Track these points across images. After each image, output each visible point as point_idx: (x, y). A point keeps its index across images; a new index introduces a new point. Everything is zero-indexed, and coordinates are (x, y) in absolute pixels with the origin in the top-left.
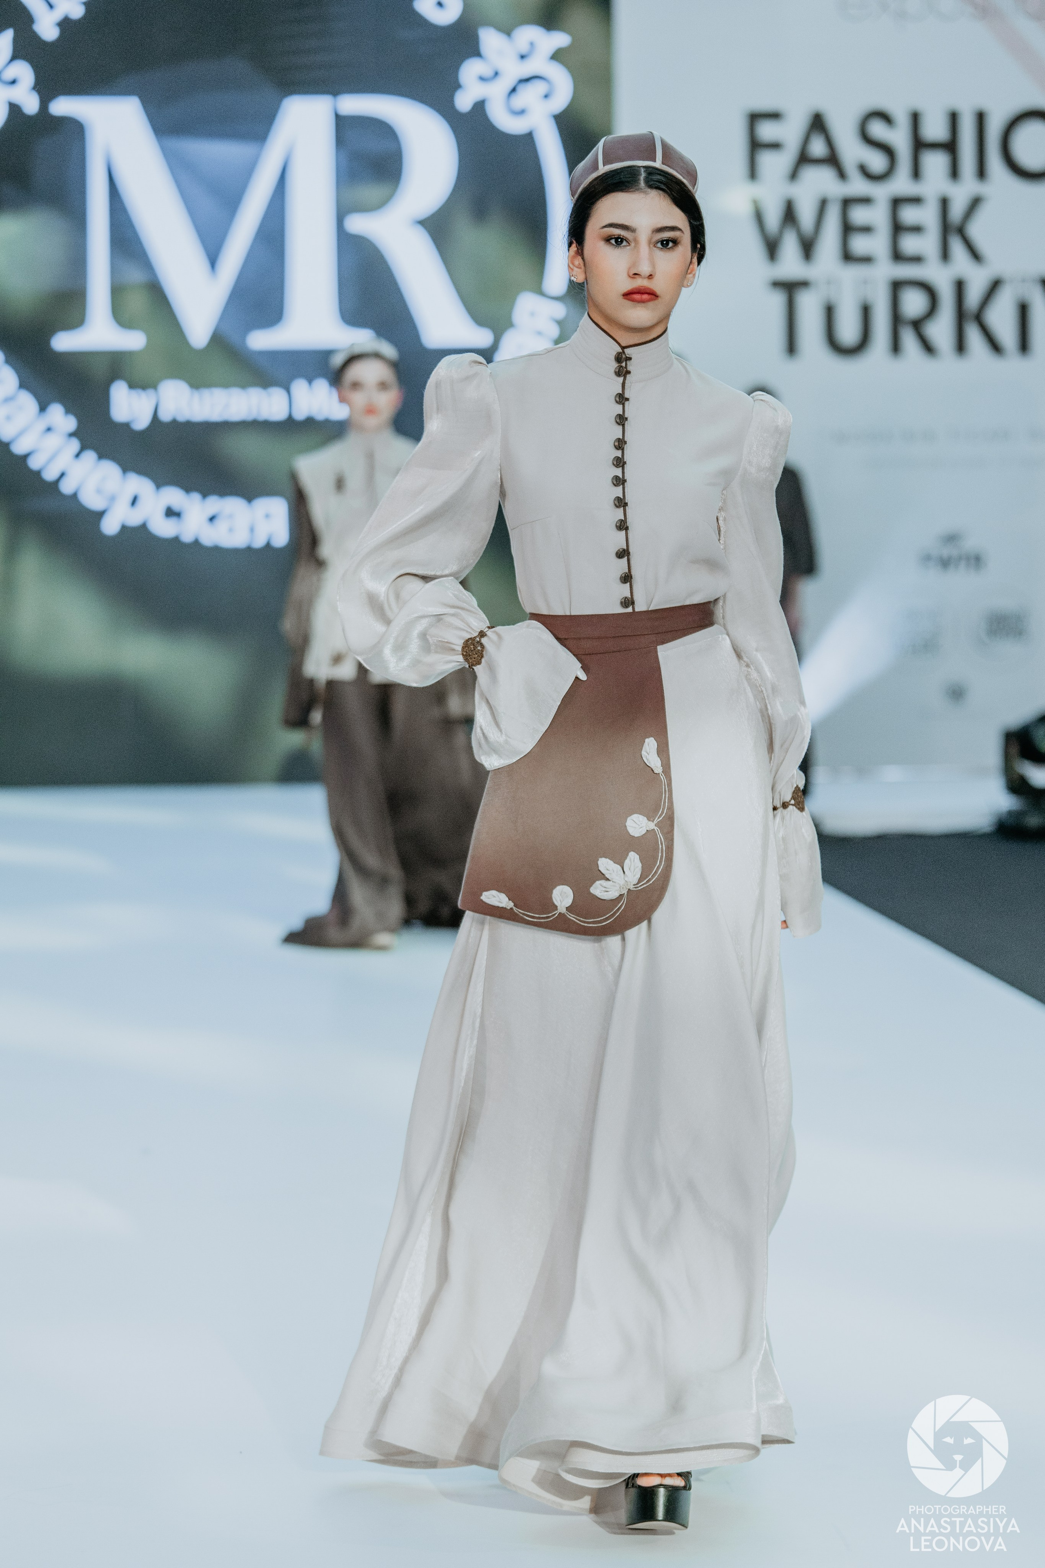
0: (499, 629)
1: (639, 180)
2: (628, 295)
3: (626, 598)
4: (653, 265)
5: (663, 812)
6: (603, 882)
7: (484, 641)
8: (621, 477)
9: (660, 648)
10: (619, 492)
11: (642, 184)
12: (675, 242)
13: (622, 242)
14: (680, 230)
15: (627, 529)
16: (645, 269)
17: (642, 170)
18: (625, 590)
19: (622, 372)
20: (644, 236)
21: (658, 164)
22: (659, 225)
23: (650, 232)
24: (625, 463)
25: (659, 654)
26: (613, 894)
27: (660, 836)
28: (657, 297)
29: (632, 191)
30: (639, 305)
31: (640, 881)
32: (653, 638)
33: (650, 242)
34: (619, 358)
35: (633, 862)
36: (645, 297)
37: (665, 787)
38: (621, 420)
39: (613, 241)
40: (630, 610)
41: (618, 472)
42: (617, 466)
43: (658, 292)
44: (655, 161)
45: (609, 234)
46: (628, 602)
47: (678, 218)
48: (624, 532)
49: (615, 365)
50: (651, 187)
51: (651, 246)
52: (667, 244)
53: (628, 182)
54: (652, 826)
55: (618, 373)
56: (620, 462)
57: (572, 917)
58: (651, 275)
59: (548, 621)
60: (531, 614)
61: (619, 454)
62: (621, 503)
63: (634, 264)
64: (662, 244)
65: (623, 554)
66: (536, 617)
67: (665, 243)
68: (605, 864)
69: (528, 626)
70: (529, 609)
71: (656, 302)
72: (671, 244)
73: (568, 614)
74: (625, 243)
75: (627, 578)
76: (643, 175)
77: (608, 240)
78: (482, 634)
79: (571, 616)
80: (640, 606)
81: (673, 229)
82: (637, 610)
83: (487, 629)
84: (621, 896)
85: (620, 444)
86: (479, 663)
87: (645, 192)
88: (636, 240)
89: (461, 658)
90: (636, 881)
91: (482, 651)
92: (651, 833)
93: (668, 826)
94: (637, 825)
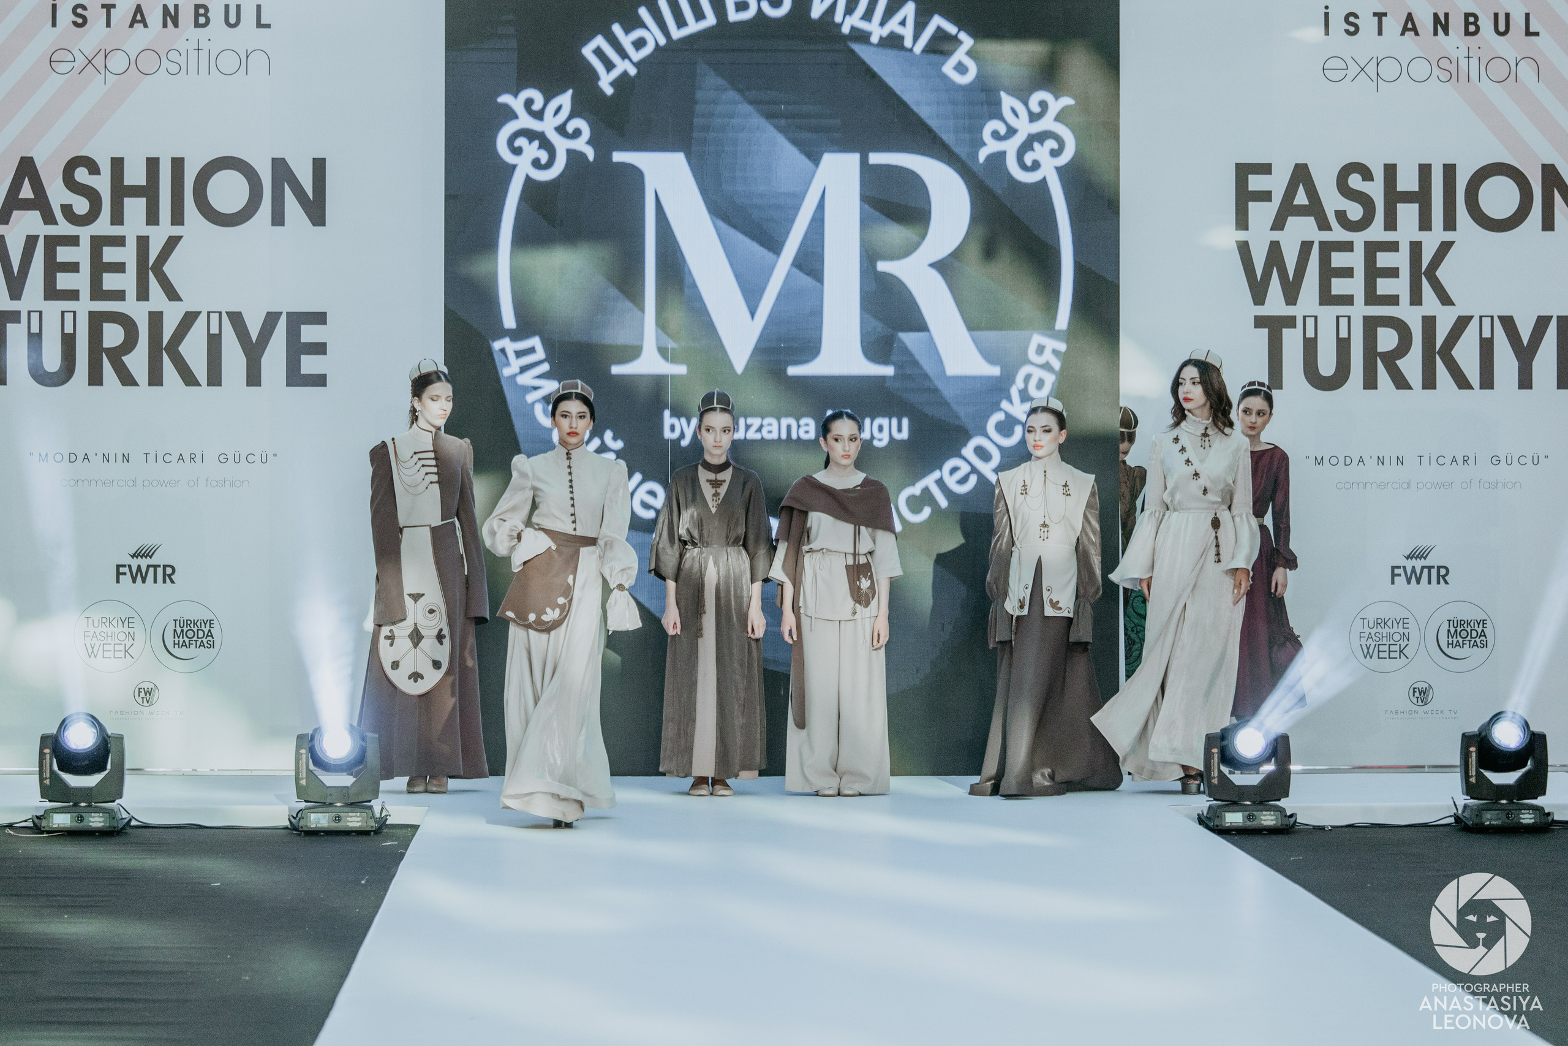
3: (574, 530)
5: (570, 597)
6: (545, 615)
9: (580, 549)
15: (574, 507)
19: (569, 458)
26: (548, 620)
27: (567, 605)
31: (559, 616)
32: (579, 545)
34: (567, 454)
35: (557, 611)
37: (572, 590)
38: (570, 473)
40: (574, 535)
49: (566, 456)
54: (565, 601)
55: (567, 459)
56: (571, 487)
57: (533, 625)
61: (571, 484)
62: (572, 499)
65: (573, 516)
68: (548, 610)
69: (540, 532)
70: (540, 527)
75: (574, 524)
80: (577, 535)
84: (551, 620)
85: (571, 481)
90: (557, 616)
92: (565, 604)
93: (570, 602)
94: (561, 601)
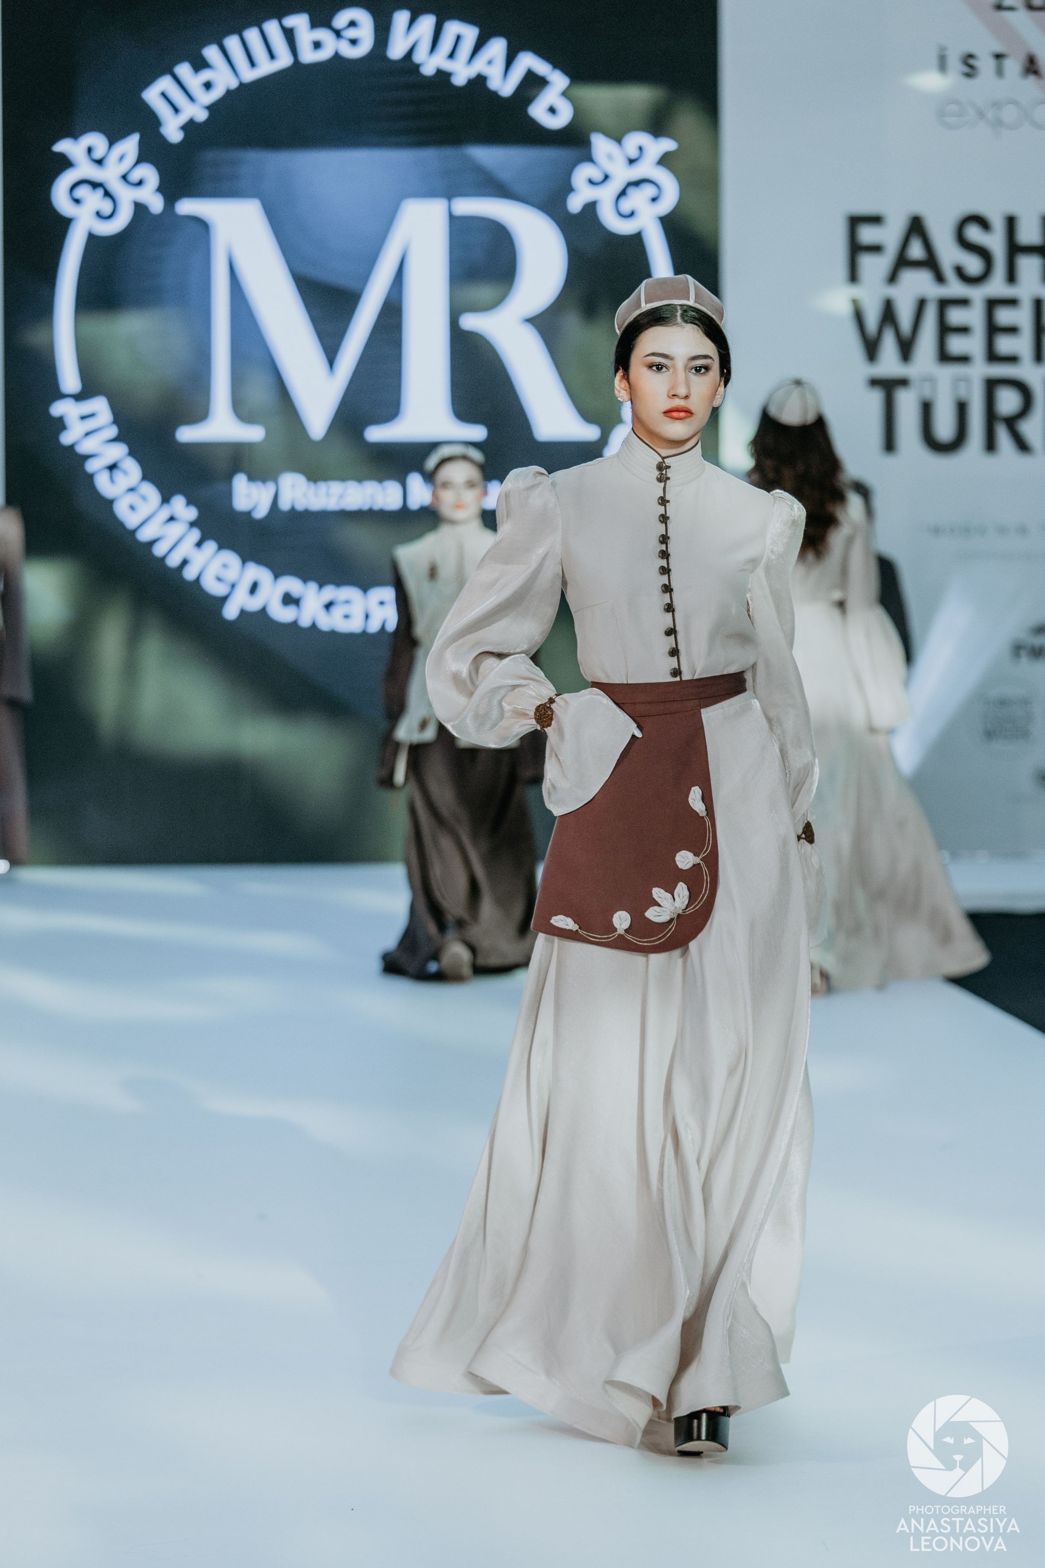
0: (565, 696)
1: (676, 316)
2: (667, 413)
3: (675, 669)
4: (688, 386)
5: (708, 849)
6: (656, 908)
7: (553, 706)
8: (666, 567)
9: (703, 711)
10: (664, 579)
11: (679, 319)
12: (707, 368)
13: (662, 368)
14: (711, 358)
15: (673, 611)
16: (682, 391)
17: (679, 308)
18: (673, 662)
19: (663, 479)
20: (680, 363)
21: (691, 303)
22: (694, 354)
23: (686, 360)
24: (669, 555)
25: (702, 716)
26: (664, 918)
27: (706, 868)
28: (692, 414)
29: (671, 326)
30: (677, 421)
31: (687, 907)
32: (697, 702)
33: (686, 368)
34: (660, 467)
35: (682, 890)
36: (682, 414)
37: (709, 827)
38: (664, 519)
39: (654, 368)
40: (678, 679)
41: (664, 563)
42: (662, 558)
43: (693, 409)
44: (689, 300)
45: (652, 361)
46: (676, 672)
47: (708, 348)
48: (671, 613)
49: (657, 473)
50: (686, 322)
51: (687, 371)
52: (700, 370)
53: (667, 318)
54: (697, 860)
55: (660, 480)
56: (665, 555)
57: (629, 937)
58: (687, 396)
59: (608, 689)
60: (593, 682)
61: (663, 547)
62: (667, 589)
63: (673, 387)
64: (696, 370)
65: (671, 632)
66: (596, 685)
67: (698, 370)
68: (657, 893)
69: (590, 693)
70: (590, 679)
71: (691, 418)
72: (703, 371)
73: (625, 683)
74: (664, 369)
75: (674, 652)
76: (679, 313)
77: (650, 367)
78: (551, 701)
79: (627, 684)
80: (686, 676)
81: (706, 357)
82: (684, 679)
83: (555, 696)
84: (672, 920)
85: (666, 539)
86: (549, 725)
87: (681, 326)
88: (674, 366)
89: (534, 722)
90: (684, 907)
91: (552, 715)
92: (696, 866)
93: (712, 860)
94: (685, 860)
